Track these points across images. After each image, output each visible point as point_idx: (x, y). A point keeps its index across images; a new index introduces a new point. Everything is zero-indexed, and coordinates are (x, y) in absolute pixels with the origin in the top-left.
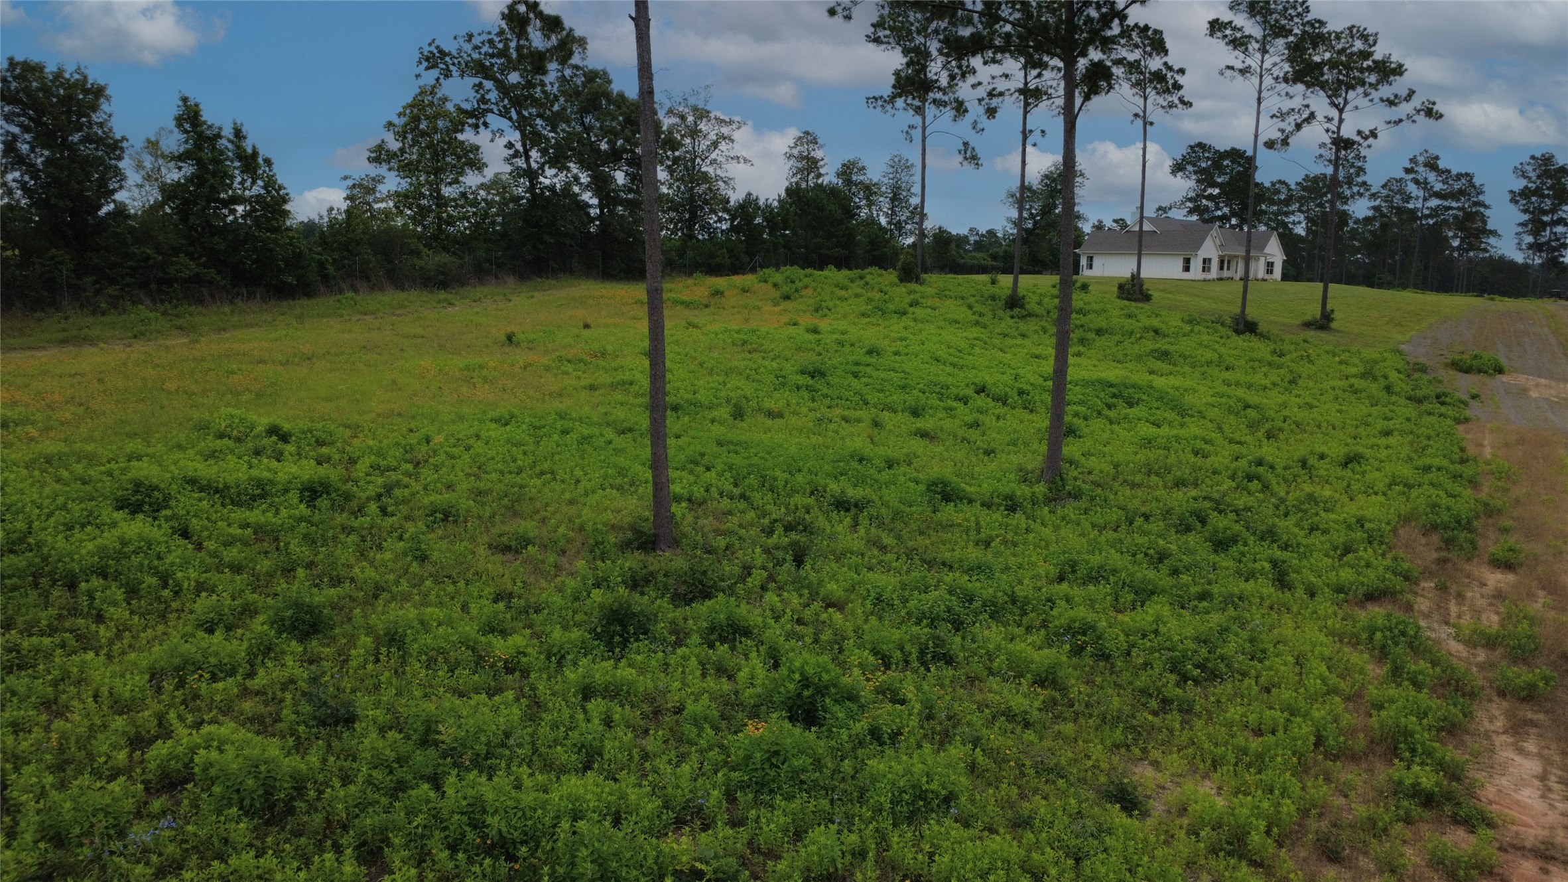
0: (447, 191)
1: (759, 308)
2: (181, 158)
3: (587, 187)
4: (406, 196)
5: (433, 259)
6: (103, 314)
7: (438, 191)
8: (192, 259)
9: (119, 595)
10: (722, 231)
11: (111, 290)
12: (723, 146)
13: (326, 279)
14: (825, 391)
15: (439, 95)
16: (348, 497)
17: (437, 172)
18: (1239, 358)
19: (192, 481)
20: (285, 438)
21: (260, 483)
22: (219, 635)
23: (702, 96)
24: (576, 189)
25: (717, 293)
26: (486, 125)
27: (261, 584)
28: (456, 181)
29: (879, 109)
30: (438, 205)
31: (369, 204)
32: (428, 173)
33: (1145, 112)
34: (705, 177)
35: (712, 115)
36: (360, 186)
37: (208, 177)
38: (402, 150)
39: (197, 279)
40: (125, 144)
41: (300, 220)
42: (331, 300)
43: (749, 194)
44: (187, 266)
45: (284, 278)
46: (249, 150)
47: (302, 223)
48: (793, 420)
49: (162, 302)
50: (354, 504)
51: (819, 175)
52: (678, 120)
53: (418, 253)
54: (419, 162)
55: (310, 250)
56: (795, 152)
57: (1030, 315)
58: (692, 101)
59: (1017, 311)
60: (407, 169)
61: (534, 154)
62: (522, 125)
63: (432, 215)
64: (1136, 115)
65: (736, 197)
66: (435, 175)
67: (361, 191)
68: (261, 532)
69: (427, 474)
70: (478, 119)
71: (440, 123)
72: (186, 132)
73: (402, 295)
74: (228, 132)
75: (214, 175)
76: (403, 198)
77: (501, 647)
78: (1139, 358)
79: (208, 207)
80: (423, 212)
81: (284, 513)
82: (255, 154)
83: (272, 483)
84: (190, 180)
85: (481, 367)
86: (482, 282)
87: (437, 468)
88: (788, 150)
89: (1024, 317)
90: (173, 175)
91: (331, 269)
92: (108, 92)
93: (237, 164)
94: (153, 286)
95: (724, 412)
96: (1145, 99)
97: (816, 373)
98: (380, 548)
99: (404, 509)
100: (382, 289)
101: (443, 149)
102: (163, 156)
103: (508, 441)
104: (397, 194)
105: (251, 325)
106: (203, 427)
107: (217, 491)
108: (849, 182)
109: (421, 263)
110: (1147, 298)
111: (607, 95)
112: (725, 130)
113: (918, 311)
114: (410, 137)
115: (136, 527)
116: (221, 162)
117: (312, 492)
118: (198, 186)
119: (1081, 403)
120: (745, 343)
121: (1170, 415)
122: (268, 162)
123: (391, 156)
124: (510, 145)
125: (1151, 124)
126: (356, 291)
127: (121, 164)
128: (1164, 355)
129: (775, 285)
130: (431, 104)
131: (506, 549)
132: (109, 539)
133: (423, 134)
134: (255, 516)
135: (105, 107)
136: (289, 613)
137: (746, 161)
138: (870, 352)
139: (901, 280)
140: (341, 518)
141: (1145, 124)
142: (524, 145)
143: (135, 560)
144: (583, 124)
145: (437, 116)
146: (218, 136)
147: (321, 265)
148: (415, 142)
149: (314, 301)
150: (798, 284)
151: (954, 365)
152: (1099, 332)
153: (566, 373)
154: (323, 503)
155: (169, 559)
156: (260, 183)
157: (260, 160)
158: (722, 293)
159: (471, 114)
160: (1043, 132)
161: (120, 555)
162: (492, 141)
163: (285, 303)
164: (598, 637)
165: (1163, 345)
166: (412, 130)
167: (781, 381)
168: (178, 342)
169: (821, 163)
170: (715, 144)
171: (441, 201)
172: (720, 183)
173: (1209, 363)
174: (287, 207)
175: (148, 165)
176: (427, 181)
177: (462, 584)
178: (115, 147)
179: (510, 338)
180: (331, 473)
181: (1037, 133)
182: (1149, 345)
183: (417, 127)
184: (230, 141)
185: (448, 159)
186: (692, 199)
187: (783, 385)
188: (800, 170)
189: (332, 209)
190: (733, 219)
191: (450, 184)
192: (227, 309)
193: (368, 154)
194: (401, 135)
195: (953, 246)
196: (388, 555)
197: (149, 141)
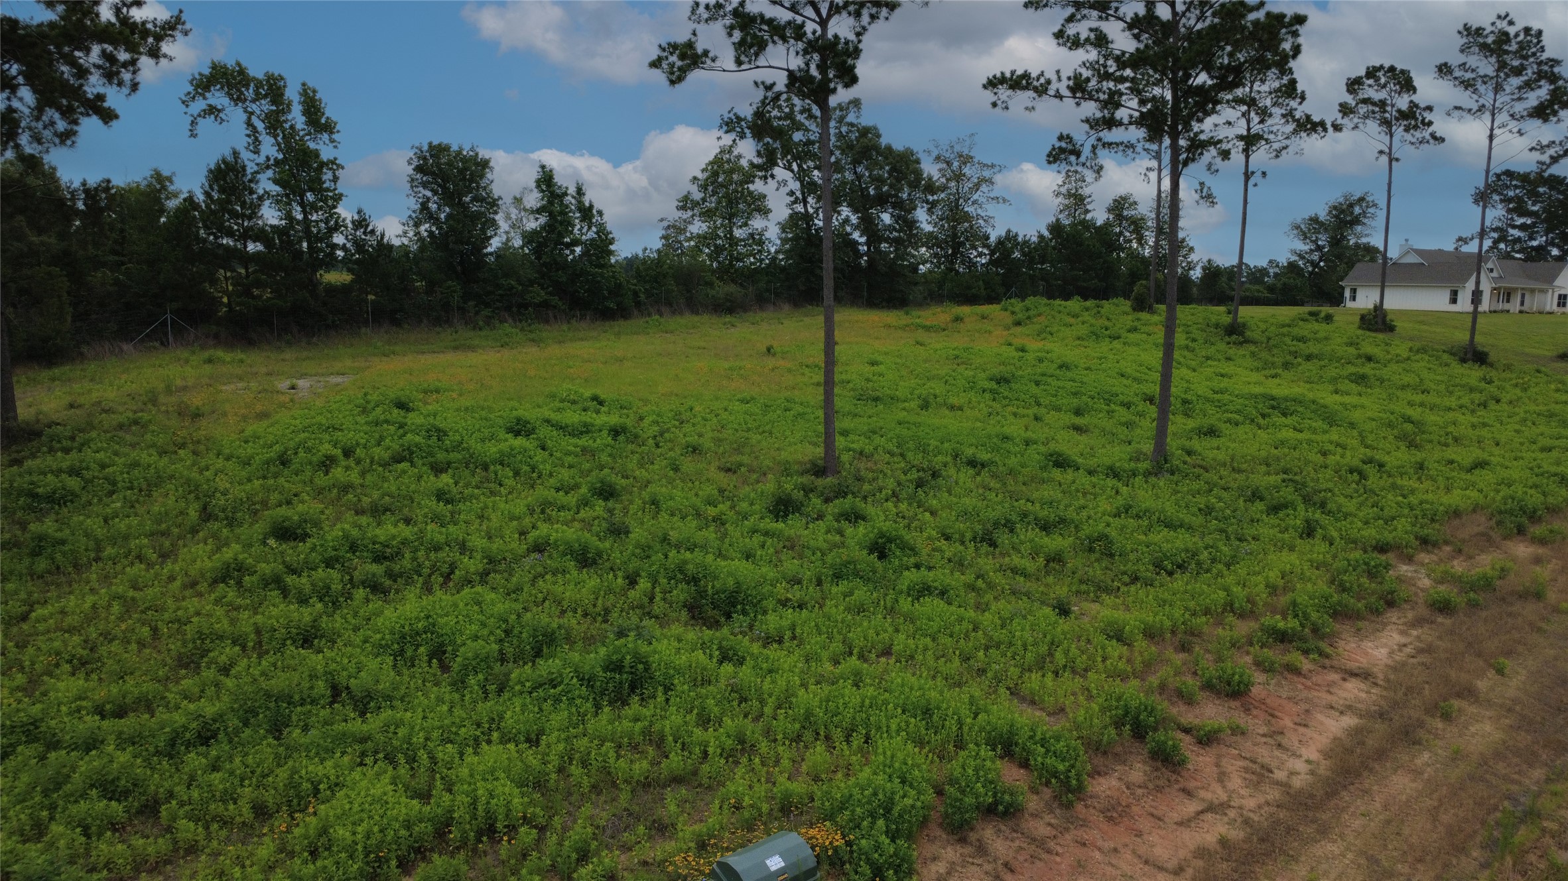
0: (738, 233)
1: (990, 332)
2: (539, 211)
3: (856, 228)
4: (705, 238)
5: (723, 289)
6: (480, 329)
7: (731, 232)
8: (542, 289)
9: (511, 474)
10: (983, 265)
11: (486, 312)
12: (984, 188)
13: (638, 304)
14: (1006, 394)
15: (736, 153)
16: (636, 436)
17: (731, 217)
18: (1439, 383)
19: (548, 421)
20: (601, 403)
21: (585, 425)
22: (561, 493)
23: (967, 143)
24: (848, 229)
25: (958, 319)
26: (773, 176)
27: (585, 474)
28: (746, 224)
29: (1120, 154)
30: (731, 245)
31: (680, 242)
32: (724, 218)
33: (1390, 149)
34: (967, 217)
35: (976, 160)
36: (674, 227)
37: (557, 225)
38: (704, 200)
39: (545, 305)
40: (500, 202)
41: (623, 255)
42: (641, 322)
43: (1009, 231)
44: (538, 294)
45: (607, 304)
46: (587, 204)
47: (626, 258)
48: (968, 412)
49: (520, 321)
50: (640, 440)
51: (1087, 211)
52: (945, 165)
53: (710, 284)
54: (717, 209)
55: (628, 282)
56: (1063, 190)
57: (1247, 341)
58: (957, 148)
59: (1234, 337)
60: (707, 215)
61: (811, 200)
62: (801, 175)
63: (725, 253)
64: (1381, 152)
65: (995, 234)
66: (730, 220)
67: (674, 232)
68: (584, 450)
69: (687, 428)
70: (767, 171)
71: (735, 177)
72: (543, 191)
73: (696, 318)
74: (572, 190)
75: (561, 223)
76: (703, 239)
77: (712, 511)
78: (1334, 380)
79: (555, 248)
80: (718, 250)
81: (598, 441)
82: (591, 206)
83: (593, 425)
84: (543, 228)
85: (740, 368)
86: (762, 308)
87: (694, 425)
88: (1056, 188)
89: (1241, 343)
90: (532, 224)
91: (642, 297)
92: (491, 164)
93: (578, 215)
94: (515, 309)
95: (913, 404)
96: (1391, 136)
97: (1002, 380)
98: (652, 463)
99: (670, 445)
100: (681, 314)
101: (736, 198)
102: (525, 210)
103: (745, 413)
104: (699, 236)
105: (582, 339)
106: (553, 396)
107: (561, 428)
108: (1120, 217)
109: (712, 292)
110: (1390, 328)
111: (876, 148)
112: (987, 174)
113: (1132, 337)
114: (710, 188)
115: (519, 442)
116: (566, 213)
117: (616, 432)
118: (548, 232)
119: (1238, 412)
120: (957, 357)
121: (1319, 424)
122: (600, 213)
123: (696, 204)
124: (792, 193)
125: (1397, 160)
126: (661, 315)
127: (497, 217)
128: (1361, 379)
129: (1013, 313)
130: (729, 161)
131: (729, 470)
132: (504, 446)
133: (722, 185)
134: (583, 441)
135: (489, 176)
136: (598, 485)
137: (1004, 200)
138: (1061, 367)
139: (1134, 310)
140: (630, 447)
141: (1391, 161)
142: (803, 193)
143: (519, 457)
144: (855, 173)
145: (732, 171)
146: (566, 194)
147: (636, 294)
148: (714, 193)
149: (629, 322)
150: (1031, 313)
151: (1135, 379)
152: (1309, 358)
153: (803, 374)
154: (621, 438)
155: (537, 458)
156: (594, 229)
157: (594, 212)
158: (962, 319)
159: (759, 167)
160: (1264, 174)
161: (510, 455)
162: (777, 189)
163: (607, 323)
164: (770, 511)
165: (1368, 369)
166: (712, 183)
167: (972, 385)
168: (533, 350)
169: (1089, 200)
170: (977, 187)
171: (733, 241)
172: (981, 221)
173: (1403, 388)
174: (612, 247)
175: (513, 217)
176: (722, 225)
177: (697, 483)
178: (493, 204)
179: (769, 350)
180: (629, 422)
181: (1258, 174)
182: (1351, 369)
183: (716, 181)
184: (573, 197)
185: (741, 206)
186: (955, 236)
187: (972, 388)
188: (1067, 207)
189: (646, 249)
190: (992, 253)
191: (741, 227)
192: (565, 327)
193: (677, 203)
194: (704, 187)
195: (1224, 279)
196: (656, 467)
197: (515, 198)
